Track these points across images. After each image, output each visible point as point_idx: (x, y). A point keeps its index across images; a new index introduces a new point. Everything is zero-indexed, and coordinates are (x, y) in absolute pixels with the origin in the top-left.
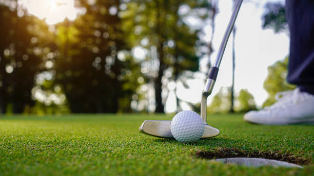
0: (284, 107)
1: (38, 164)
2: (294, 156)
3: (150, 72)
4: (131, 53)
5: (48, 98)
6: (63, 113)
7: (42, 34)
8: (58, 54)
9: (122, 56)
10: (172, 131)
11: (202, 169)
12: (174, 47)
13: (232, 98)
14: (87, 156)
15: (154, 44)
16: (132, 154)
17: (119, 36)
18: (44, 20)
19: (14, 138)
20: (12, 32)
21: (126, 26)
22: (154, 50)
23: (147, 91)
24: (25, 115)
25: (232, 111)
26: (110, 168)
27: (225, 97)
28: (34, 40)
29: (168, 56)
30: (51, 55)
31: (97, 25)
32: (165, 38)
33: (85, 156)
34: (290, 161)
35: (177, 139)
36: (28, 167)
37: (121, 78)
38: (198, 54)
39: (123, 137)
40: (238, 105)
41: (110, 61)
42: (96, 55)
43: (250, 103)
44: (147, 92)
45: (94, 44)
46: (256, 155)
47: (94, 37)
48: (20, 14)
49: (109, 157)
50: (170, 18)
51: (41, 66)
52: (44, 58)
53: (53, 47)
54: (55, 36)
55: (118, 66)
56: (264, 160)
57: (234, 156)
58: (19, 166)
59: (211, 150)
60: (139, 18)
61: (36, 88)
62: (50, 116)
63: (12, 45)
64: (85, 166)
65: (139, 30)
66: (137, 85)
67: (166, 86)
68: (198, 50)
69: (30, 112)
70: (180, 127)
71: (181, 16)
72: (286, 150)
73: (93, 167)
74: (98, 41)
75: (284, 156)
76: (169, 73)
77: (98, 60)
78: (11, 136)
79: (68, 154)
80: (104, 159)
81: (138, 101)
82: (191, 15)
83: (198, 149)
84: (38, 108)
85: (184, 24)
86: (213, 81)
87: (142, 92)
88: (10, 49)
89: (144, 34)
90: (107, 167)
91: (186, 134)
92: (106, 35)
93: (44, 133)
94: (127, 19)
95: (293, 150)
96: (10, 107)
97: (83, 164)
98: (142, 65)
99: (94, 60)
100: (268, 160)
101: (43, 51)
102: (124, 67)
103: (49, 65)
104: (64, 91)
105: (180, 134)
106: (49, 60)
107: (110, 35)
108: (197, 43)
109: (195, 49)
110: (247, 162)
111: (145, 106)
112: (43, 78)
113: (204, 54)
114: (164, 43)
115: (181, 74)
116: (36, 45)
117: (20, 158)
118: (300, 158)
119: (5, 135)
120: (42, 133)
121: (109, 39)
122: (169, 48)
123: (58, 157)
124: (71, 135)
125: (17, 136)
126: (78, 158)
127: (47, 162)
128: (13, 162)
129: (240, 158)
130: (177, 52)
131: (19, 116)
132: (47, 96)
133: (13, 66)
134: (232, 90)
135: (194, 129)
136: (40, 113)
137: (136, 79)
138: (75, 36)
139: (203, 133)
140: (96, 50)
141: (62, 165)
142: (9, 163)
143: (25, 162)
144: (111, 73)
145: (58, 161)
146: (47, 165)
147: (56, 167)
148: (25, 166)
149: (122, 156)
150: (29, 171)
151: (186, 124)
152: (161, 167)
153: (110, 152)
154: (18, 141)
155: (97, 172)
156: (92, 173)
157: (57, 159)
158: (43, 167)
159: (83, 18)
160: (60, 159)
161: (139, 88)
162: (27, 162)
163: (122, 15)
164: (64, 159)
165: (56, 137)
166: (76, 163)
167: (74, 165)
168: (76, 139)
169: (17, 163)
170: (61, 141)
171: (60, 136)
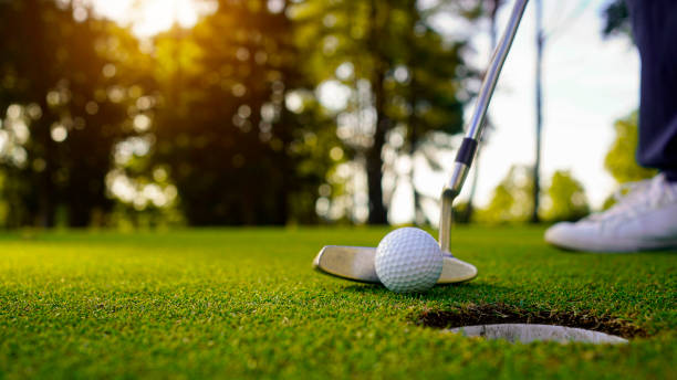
0: (631, 214)
1: (106, 337)
2: (619, 321)
3: (355, 136)
4: (314, 95)
5: (141, 194)
6: (172, 225)
7: (125, 57)
8: (161, 99)
9: (295, 102)
10: (377, 270)
12: (407, 80)
13: (535, 190)
14: (202, 321)
15: (364, 75)
16: (291, 317)
17: (290, 58)
18: (131, 25)
19: (65, 283)
20: (62, 55)
21: (304, 36)
22: (365, 87)
23: (351, 177)
24: (94, 232)
25: (535, 220)
26: (240, 345)
27: (519, 189)
28: (110, 72)
29: (394, 101)
30: (145, 103)
31: (241, 36)
32: (387, 62)
33: (199, 321)
34: (612, 331)
35: (387, 285)
36: (88, 342)
37: (296, 149)
38: (461, 96)
39: (283, 281)
40: (548, 205)
41: (269, 113)
42: (239, 102)
43: (577, 201)
44: (350, 179)
45: (236, 77)
46: (544, 318)
47: (236, 63)
48: (79, 15)
49: (246, 322)
50: (400, 18)
51: (124, 126)
52: (131, 109)
53: (149, 85)
54: (154, 62)
55: (289, 124)
56: (560, 328)
57: (501, 321)
58: (72, 339)
59: (453, 309)
60: (332, 20)
61: (115, 172)
62: (145, 232)
63: (63, 83)
64: (195, 340)
65: (331, 44)
66: (328, 164)
67: (392, 167)
68: (460, 86)
69: (104, 225)
70: (393, 261)
71: (423, 12)
72: (604, 309)
73: (211, 343)
74: (245, 71)
75: (600, 320)
76: (397, 137)
77: (244, 113)
78: (60, 278)
79: (166, 317)
80: (234, 327)
81: (330, 198)
82: (445, 11)
84: (120, 215)
85: (430, 31)
86: (464, 166)
87: (341, 179)
88: (58, 91)
89: (343, 54)
90: (235, 343)
91: (404, 275)
92: (262, 58)
93: (125, 273)
94: (305, 22)
95: (618, 308)
96: (62, 214)
97: (191, 337)
98: (340, 120)
99: (235, 111)
100: (568, 328)
101: (127, 93)
102: (301, 126)
103: (142, 123)
104: (174, 178)
105: (392, 276)
106: (141, 112)
107: (269, 57)
108: (458, 70)
109: (454, 84)
110: (527, 332)
111: (346, 210)
112: (129, 151)
113: (473, 95)
114: (387, 72)
115: (424, 140)
116: (113, 82)
117: (74, 325)
118: (629, 325)
119: (49, 277)
120: (121, 272)
121: (268, 67)
122: (398, 84)
123: (146, 323)
124: (179, 276)
125: (74, 279)
126: (184, 324)
127: (124, 334)
128: (61, 332)
129: (512, 325)
130: (414, 92)
131: (79, 234)
132: (139, 189)
133: (67, 127)
134: (535, 173)
135: (420, 266)
136: (125, 226)
137: (327, 151)
138: (196, 61)
139: (440, 274)
140: (239, 90)
141: (151, 339)
142: (53, 336)
143: (83, 333)
144: (272, 139)
145: (144, 331)
146: (123, 339)
147: (141, 342)
148: (81, 340)
149: (271, 321)
150: (90, 351)
151: (405, 255)
152: (339, 344)
153: (249, 312)
154: (73, 289)
155: (217, 351)
156: (205, 353)
157: (143, 327)
158: (116, 343)
159: (212, 21)
160: (150, 327)
161: (335, 170)
162: (88, 333)
163: (296, 13)
164: (156, 327)
165: (149, 281)
166: (180, 335)
167: (175, 339)
168: (186, 285)
169: (69, 334)
170: (157, 290)
171: (156, 279)
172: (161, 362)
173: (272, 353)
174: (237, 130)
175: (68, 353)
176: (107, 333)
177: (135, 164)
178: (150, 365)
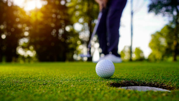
1: (19, 91)
2: (166, 85)
3: (84, 38)
4: (73, 27)
6: (35, 62)
7: (22, 16)
8: (32, 28)
9: (68, 29)
11: (114, 93)
13: (131, 52)
14: (48, 86)
15: (86, 22)
16: (74, 85)
17: (66, 17)
18: (24, 7)
19: (6, 76)
20: (4, 15)
21: (70, 11)
22: (86, 25)
23: (83, 49)
24: (13, 63)
25: (131, 60)
26: (60, 93)
27: (127, 52)
28: (18, 20)
30: (27, 28)
31: (54, 11)
32: (92, 18)
34: (163, 88)
36: (14, 92)
37: (68, 41)
39: (69, 75)
40: (134, 56)
41: (61, 31)
42: (52, 29)
43: (141, 55)
45: (52, 22)
46: (144, 84)
47: (52, 18)
48: (9, 4)
49: (61, 86)
50: (96, 6)
51: (21, 35)
52: (23, 30)
53: (29, 24)
55: (66, 34)
57: (132, 85)
58: (8, 92)
59: (119, 82)
60: (78, 7)
61: (19, 47)
62: (27, 63)
63: (5, 22)
64: (47, 91)
65: (77, 13)
66: (76, 45)
67: (93, 46)
69: (16, 61)
70: (101, 69)
72: (161, 82)
73: (51, 92)
74: (54, 20)
75: (160, 85)
76: (95, 38)
77: (54, 32)
78: (4, 74)
79: (37, 85)
80: (57, 88)
81: (77, 54)
83: (111, 81)
84: (20, 59)
87: (80, 49)
88: (4, 25)
89: (81, 16)
90: (59, 92)
91: (104, 73)
92: (59, 17)
94: (71, 7)
95: (165, 81)
96: (4, 59)
97: (45, 90)
98: (80, 34)
99: (52, 31)
100: (151, 87)
101: (22, 26)
102: (69, 35)
103: (26, 34)
104: (35, 49)
105: (101, 73)
106: (26, 31)
107: (61, 16)
110: (139, 89)
112: (23, 41)
114: (92, 21)
116: (19, 23)
117: (9, 87)
118: (169, 86)
119: (1, 74)
120: (22, 73)
121: (61, 19)
123: (31, 87)
124: (39, 74)
125: (8, 75)
126: (43, 87)
127: (24, 90)
128: (5, 89)
132: (26, 52)
133: (6, 35)
134: (131, 48)
135: (109, 70)
136: (22, 62)
137: (76, 42)
138: (41, 17)
140: (53, 25)
141: (33, 91)
142: (3, 90)
143: (12, 90)
144: (62, 38)
145: (31, 89)
146: (24, 91)
147: (30, 92)
148: (12, 92)
149: (68, 86)
150: (14, 95)
151: (104, 67)
152: (90, 92)
153: (61, 83)
154: (8, 77)
155: (54, 95)
156: (50, 95)
157: (31, 88)
158: (22, 92)
159: (46, 7)
160: (32, 88)
161: (78, 47)
162: (13, 90)
163: (68, 5)
164: (34, 88)
165: (30, 75)
166: (41, 90)
167: (40, 91)
168: (41, 76)
169: (7, 90)
170: (33, 77)
171: (32, 75)
172: (37, 98)
173: (70, 95)
174: (52, 36)
175: (8, 96)
176: (20, 89)
177: (24, 45)
178: (34, 99)
